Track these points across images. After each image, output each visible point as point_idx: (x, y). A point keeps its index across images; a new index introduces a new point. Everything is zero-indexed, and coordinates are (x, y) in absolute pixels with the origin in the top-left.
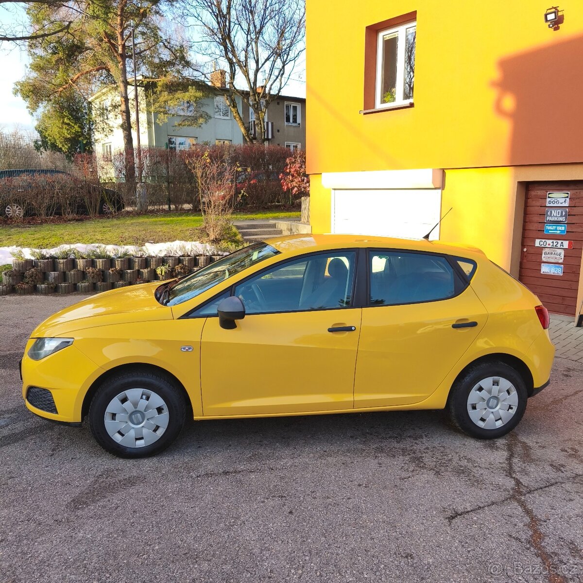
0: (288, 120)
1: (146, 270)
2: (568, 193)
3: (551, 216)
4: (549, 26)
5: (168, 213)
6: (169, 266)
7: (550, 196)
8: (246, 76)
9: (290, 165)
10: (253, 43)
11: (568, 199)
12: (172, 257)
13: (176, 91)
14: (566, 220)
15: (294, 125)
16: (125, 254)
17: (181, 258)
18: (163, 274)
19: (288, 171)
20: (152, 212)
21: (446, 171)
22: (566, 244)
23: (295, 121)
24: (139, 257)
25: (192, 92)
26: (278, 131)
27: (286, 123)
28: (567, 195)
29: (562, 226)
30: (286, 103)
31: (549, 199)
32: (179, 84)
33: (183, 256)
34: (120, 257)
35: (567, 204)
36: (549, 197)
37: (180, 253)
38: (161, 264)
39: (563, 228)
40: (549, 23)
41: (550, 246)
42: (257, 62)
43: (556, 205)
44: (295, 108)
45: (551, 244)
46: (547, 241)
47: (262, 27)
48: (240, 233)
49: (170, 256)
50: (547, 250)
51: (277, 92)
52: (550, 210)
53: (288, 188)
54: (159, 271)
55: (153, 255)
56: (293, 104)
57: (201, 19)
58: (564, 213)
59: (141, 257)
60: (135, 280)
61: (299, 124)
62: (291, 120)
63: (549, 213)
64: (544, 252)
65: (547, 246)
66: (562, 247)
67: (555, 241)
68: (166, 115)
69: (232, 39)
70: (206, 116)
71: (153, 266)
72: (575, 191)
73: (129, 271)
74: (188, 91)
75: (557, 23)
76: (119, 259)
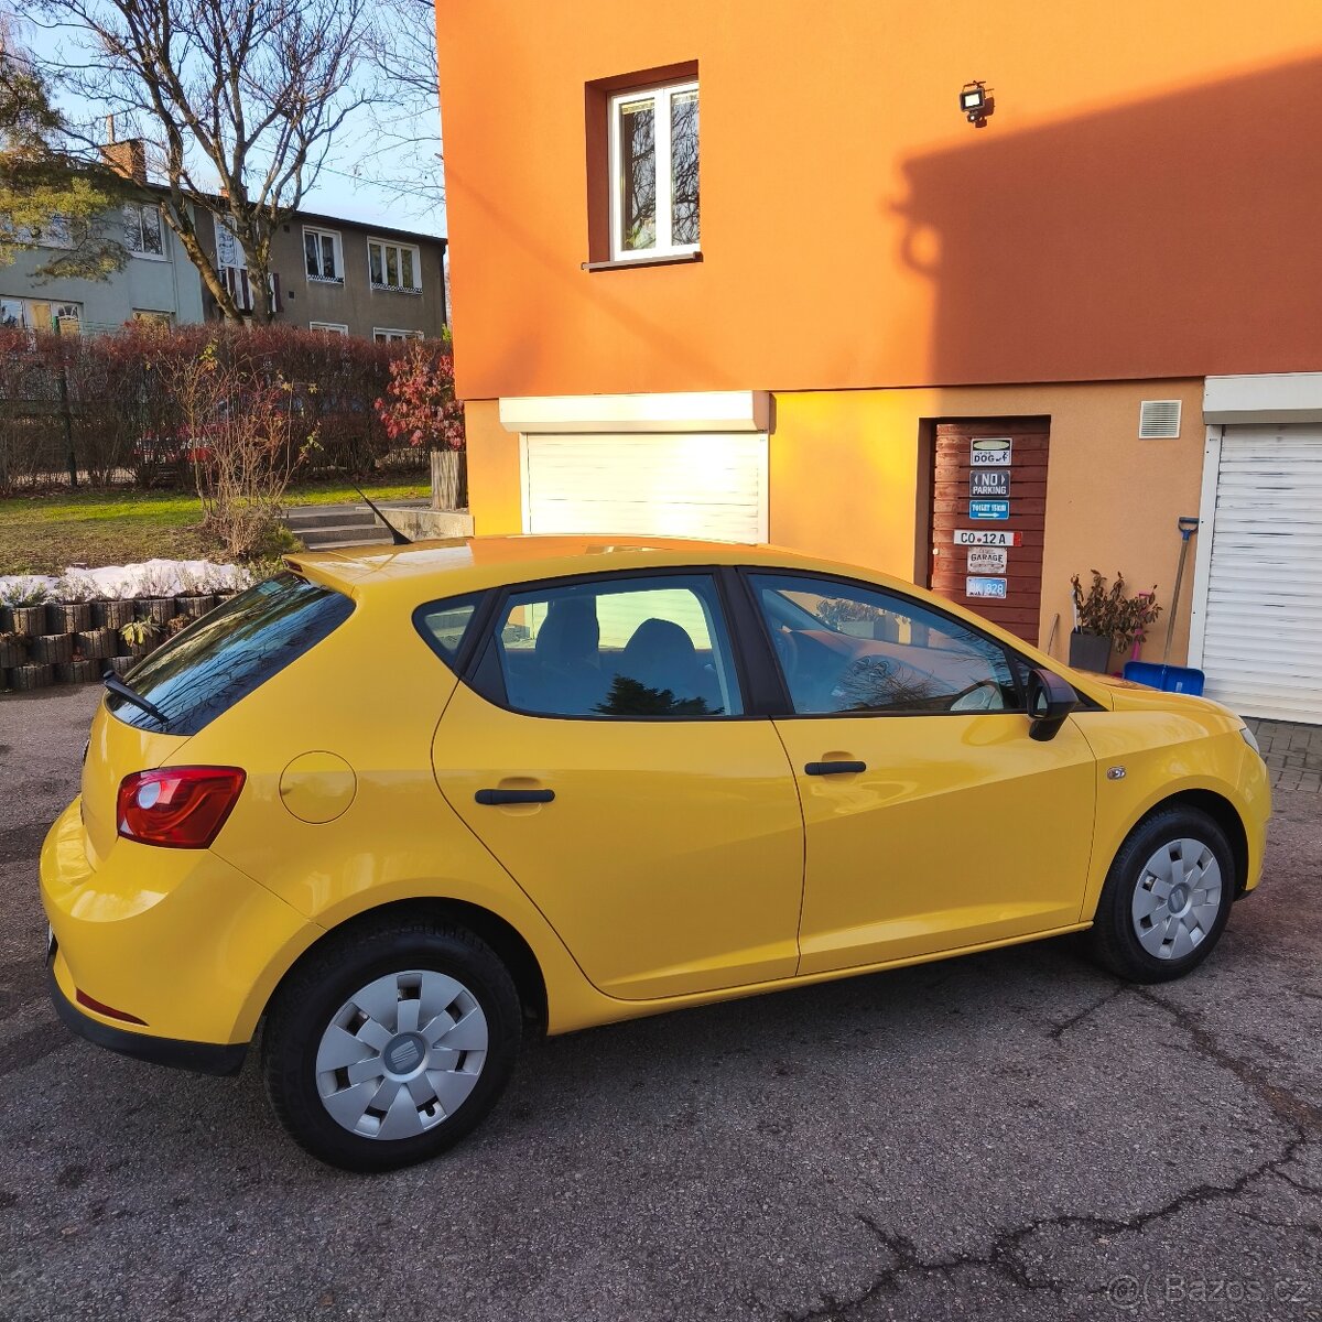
0: (313, 269)
1: (95, 634)
2: (1008, 442)
3: (979, 485)
4: (969, 117)
5: (75, 493)
6: (153, 621)
7: (976, 446)
8: (216, 160)
9: (401, 378)
10: (228, 84)
11: (1009, 453)
12: (158, 598)
13: (35, 185)
14: (1007, 493)
15: (329, 281)
16: (39, 597)
17: (182, 600)
18: (141, 640)
19: (397, 391)
20: (29, 490)
21: (776, 395)
22: (1009, 538)
23: (330, 272)
24: (72, 603)
25: (82, 193)
26: (292, 295)
27: (308, 276)
28: (1007, 445)
29: (1001, 504)
30: (306, 229)
31: (975, 453)
32: (38, 170)
33: (184, 595)
34: (22, 605)
35: (1008, 462)
36: (975, 449)
37: (180, 589)
38: (133, 618)
39: (1003, 508)
40: (967, 113)
41: (981, 543)
42: (239, 127)
43: (987, 463)
44: (328, 242)
45: (984, 539)
46: (975, 533)
47: (244, 47)
48: (298, 536)
49: (152, 598)
50: (975, 551)
51: (292, 202)
52: (977, 473)
53: (400, 430)
54: (128, 635)
55: (110, 594)
56: (323, 233)
57: (82, 11)
58: (1003, 480)
59: (79, 600)
60: (67, 658)
61: (340, 280)
62: (321, 271)
63: (976, 480)
64: (970, 554)
65: (976, 543)
66: (1002, 544)
67: (989, 533)
68: (9, 248)
69: (175, 68)
70: (118, 253)
71: (112, 624)
72: (1021, 437)
73: (51, 637)
74: (71, 189)
75: (982, 113)
76: (25, 609)
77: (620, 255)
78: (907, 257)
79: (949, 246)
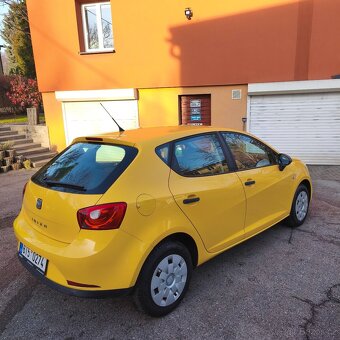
2: (200, 101)
3: (193, 112)
7: (191, 102)
14: (200, 113)
21: (139, 90)
35: (200, 106)
39: (199, 117)
40: (187, 16)
43: (195, 106)
52: (192, 109)
53: (17, 102)
58: (199, 110)
72: (203, 100)
75: (190, 16)
78: (172, 53)
79: (182, 51)
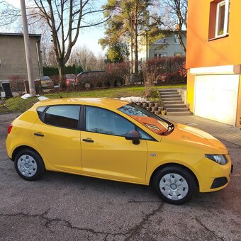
48: (160, 93)
77: (216, 36)
